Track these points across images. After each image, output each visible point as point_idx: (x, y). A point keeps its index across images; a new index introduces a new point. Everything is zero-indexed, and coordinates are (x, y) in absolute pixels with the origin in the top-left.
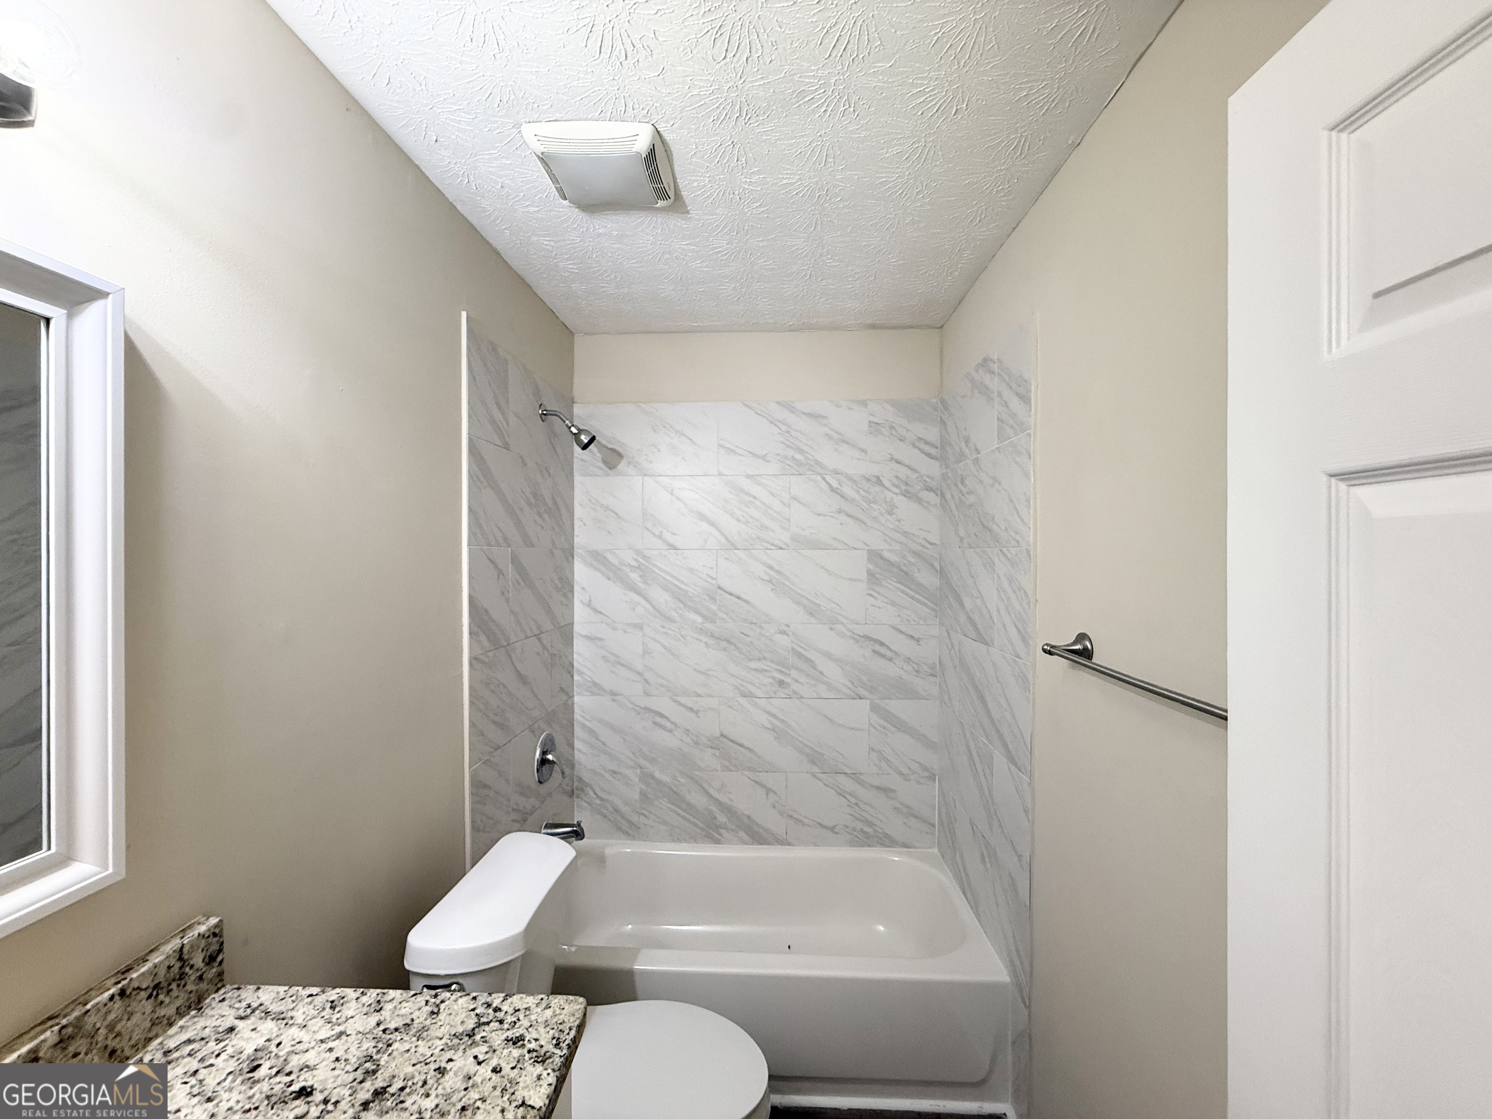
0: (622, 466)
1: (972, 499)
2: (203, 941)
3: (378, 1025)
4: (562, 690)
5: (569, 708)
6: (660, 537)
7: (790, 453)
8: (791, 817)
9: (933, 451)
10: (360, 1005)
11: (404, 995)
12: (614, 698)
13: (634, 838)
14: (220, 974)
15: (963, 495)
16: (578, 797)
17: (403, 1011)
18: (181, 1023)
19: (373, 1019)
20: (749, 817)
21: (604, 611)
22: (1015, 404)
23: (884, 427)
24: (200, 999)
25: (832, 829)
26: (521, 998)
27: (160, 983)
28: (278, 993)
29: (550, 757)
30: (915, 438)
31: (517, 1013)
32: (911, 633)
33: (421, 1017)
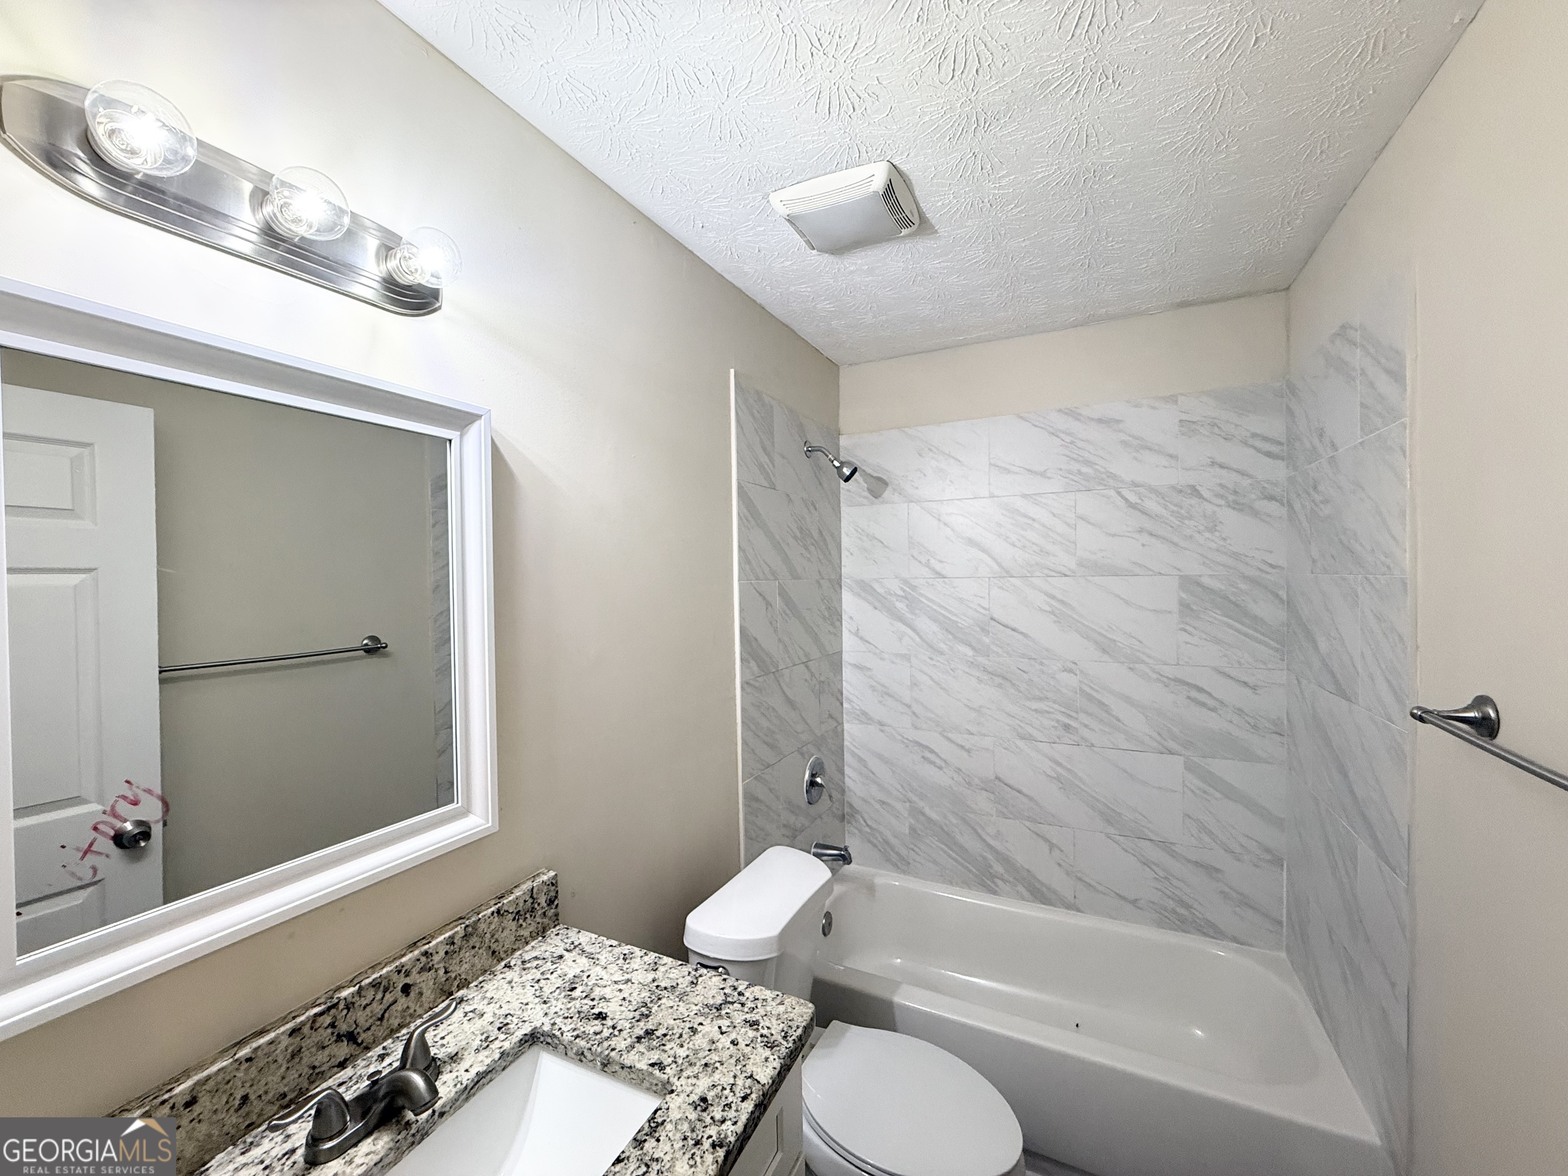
0: (887, 494)
1: (1326, 510)
2: (546, 887)
3: (654, 981)
4: (831, 716)
5: (839, 734)
6: (928, 565)
7: (1075, 466)
8: (1080, 879)
9: (1274, 449)
10: (643, 963)
11: (674, 963)
12: (882, 728)
13: (904, 872)
14: (557, 915)
15: (1316, 505)
16: (849, 822)
17: (671, 976)
18: (533, 944)
19: (651, 976)
20: (1028, 871)
21: (871, 641)
22: (1384, 385)
23: (1202, 425)
24: (544, 930)
25: (1134, 902)
26: (761, 990)
27: (519, 911)
28: (591, 938)
29: (819, 780)
30: (1248, 434)
31: (756, 1001)
32: (1245, 679)
33: (684, 983)
